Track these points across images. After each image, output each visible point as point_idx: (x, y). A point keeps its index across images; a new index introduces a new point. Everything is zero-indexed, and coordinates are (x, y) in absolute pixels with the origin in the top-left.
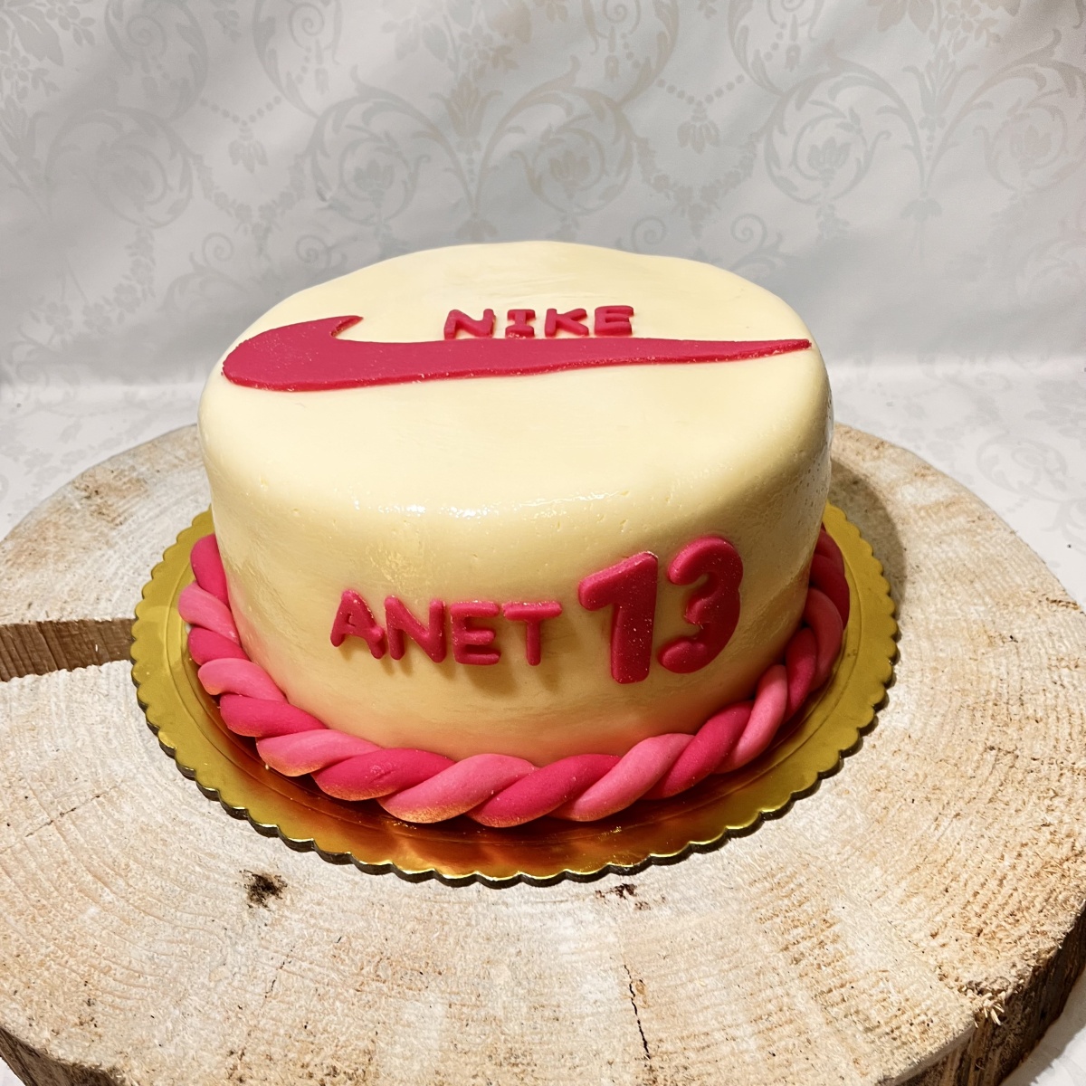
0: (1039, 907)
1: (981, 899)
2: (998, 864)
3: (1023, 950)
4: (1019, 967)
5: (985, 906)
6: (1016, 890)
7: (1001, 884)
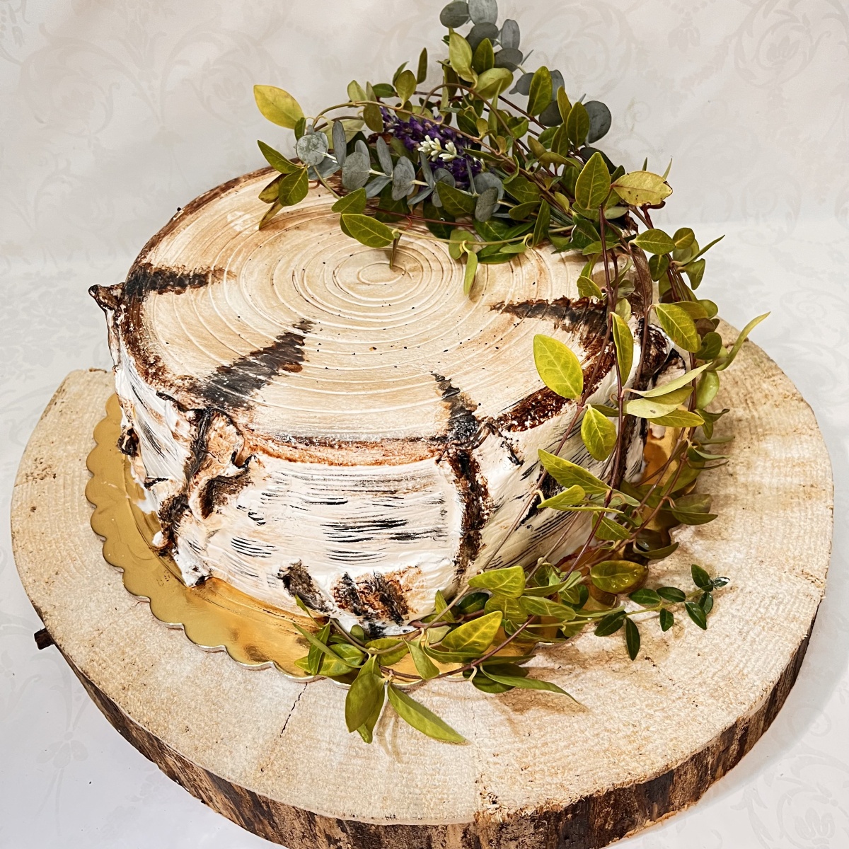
0: (578, 773)
1: (546, 749)
2: (578, 734)
3: (543, 792)
4: (531, 800)
5: (543, 754)
6: (574, 755)
7: (567, 747)
